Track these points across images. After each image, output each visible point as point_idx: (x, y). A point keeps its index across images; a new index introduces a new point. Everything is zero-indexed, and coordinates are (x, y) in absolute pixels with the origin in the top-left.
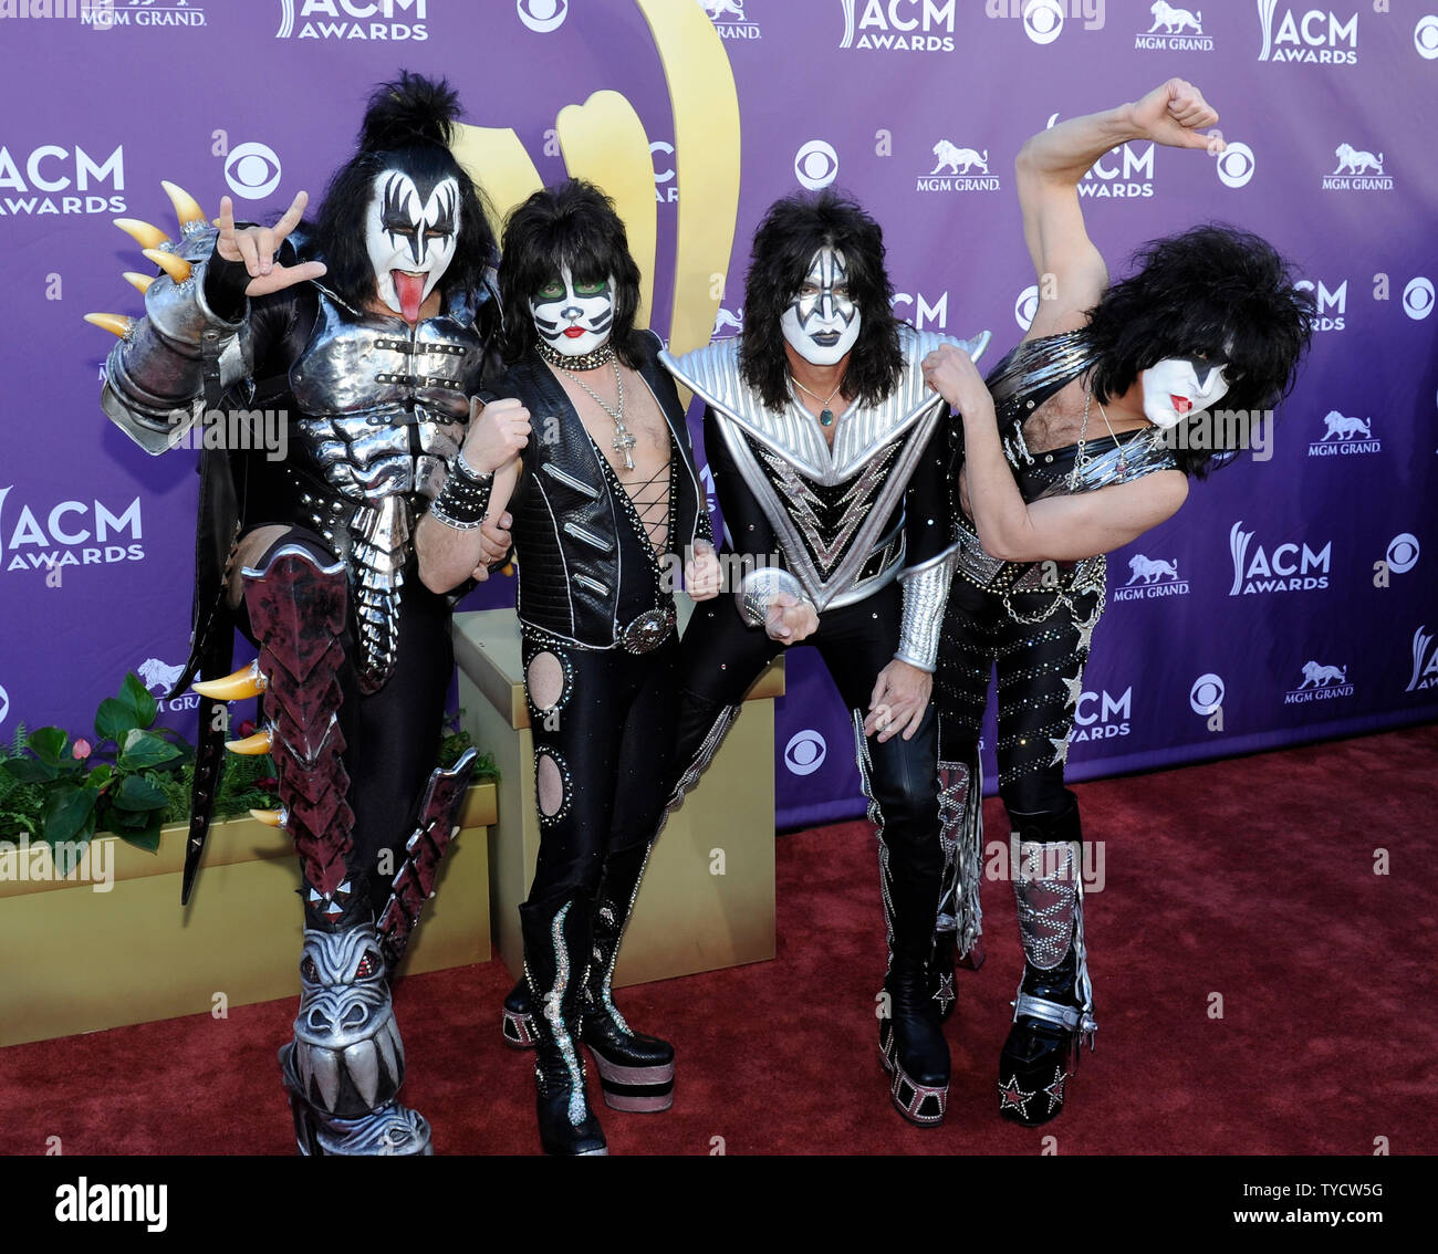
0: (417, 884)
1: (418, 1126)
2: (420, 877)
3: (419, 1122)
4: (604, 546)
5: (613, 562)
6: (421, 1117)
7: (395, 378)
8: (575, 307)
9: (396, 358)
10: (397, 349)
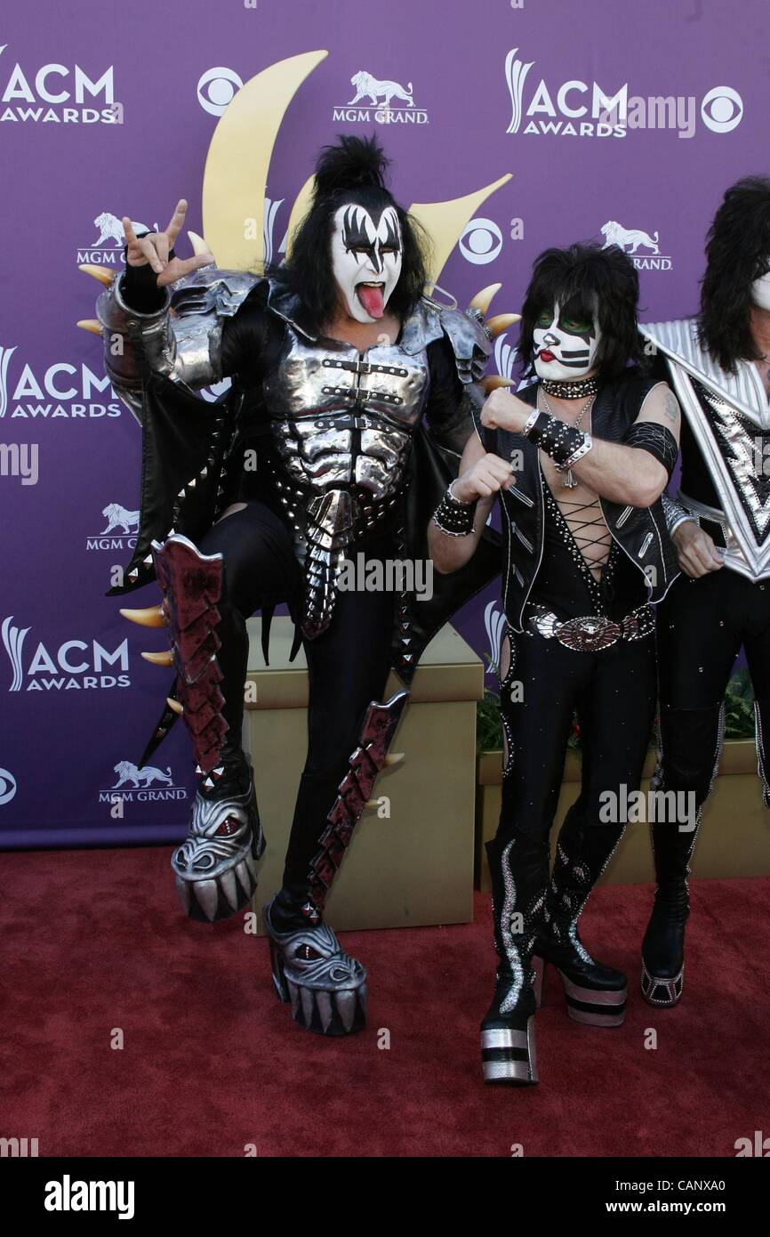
0: (359, 790)
1: (356, 971)
2: (361, 785)
3: (358, 968)
4: (531, 549)
6: (360, 965)
7: (338, 391)
8: (553, 337)
9: (341, 375)
10: (343, 367)
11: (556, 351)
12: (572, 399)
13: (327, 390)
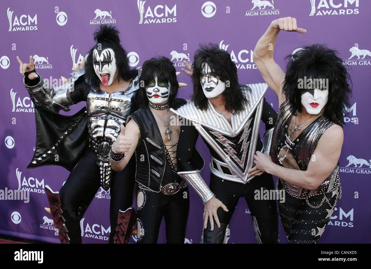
4: (161, 163)
5: (163, 168)
7: (99, 107)
8: (157, 89)
9: (101, 102)
10: (101, 99)
11: (159, 94)
12: (162, 110)
13: (96, 107)
